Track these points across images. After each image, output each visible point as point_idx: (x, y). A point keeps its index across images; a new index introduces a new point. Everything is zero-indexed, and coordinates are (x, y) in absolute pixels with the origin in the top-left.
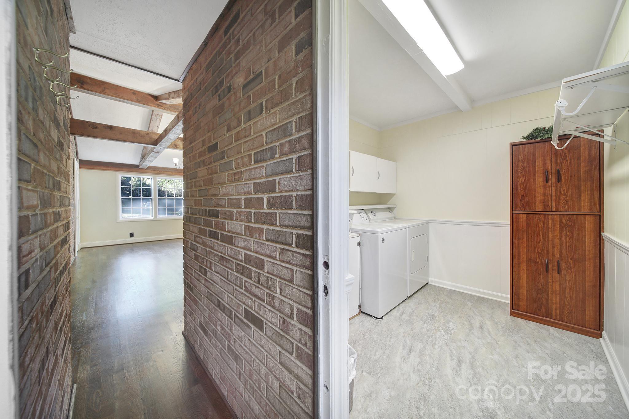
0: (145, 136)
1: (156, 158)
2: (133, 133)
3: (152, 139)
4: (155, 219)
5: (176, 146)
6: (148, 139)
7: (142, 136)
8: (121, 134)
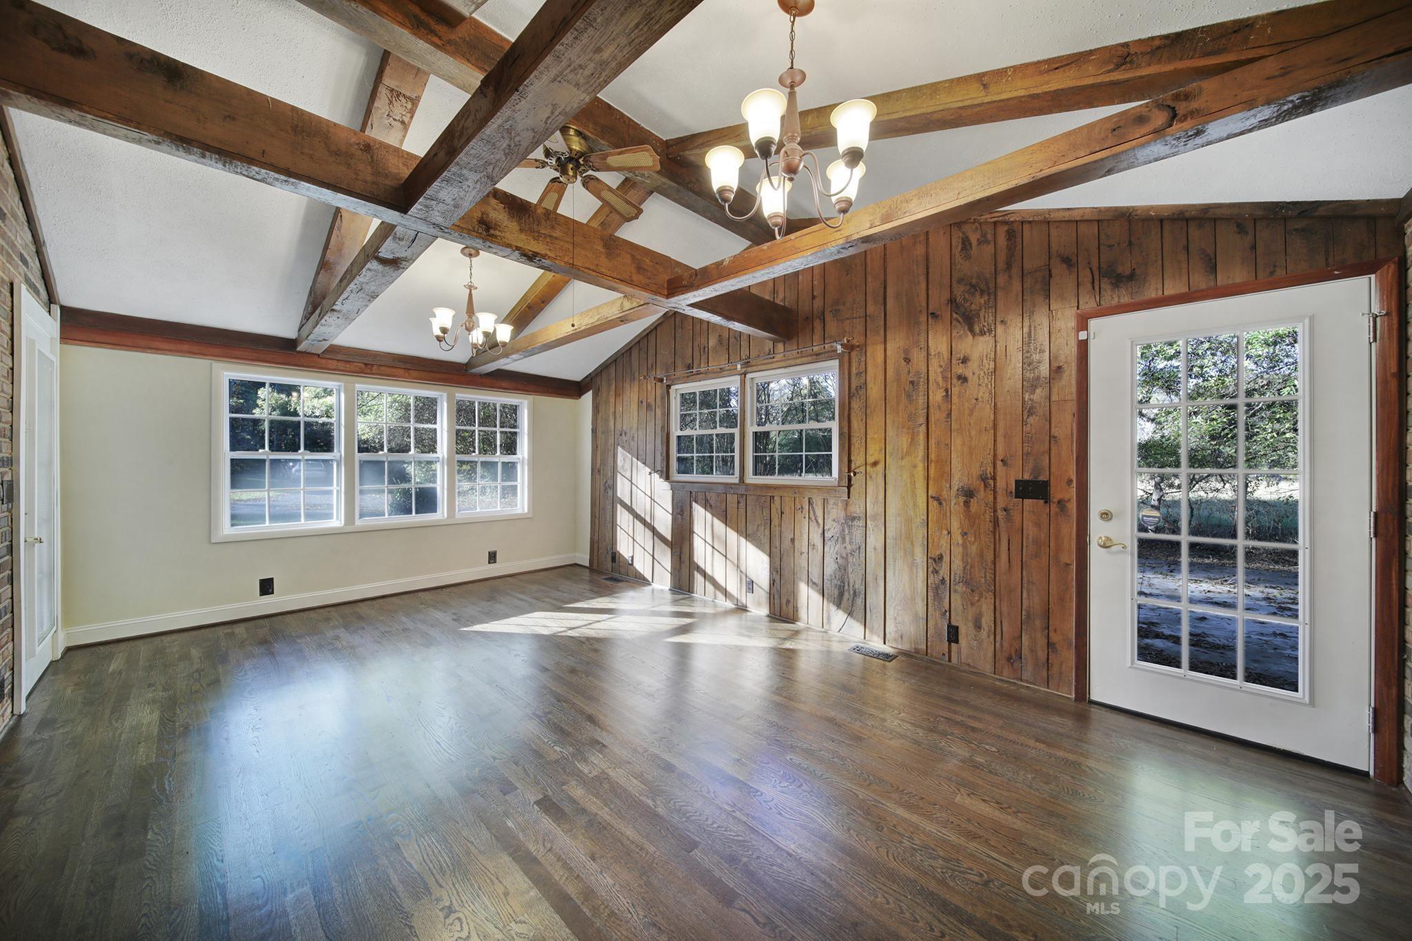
0: (352, 156)
1: (374, 296)
2: (295, 129)
3: (386, 176)
4: (350, 528)
5: (488, 228)
6: (366, 173)
7: (337, 153)
8: (231, 118)
